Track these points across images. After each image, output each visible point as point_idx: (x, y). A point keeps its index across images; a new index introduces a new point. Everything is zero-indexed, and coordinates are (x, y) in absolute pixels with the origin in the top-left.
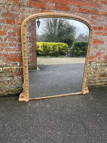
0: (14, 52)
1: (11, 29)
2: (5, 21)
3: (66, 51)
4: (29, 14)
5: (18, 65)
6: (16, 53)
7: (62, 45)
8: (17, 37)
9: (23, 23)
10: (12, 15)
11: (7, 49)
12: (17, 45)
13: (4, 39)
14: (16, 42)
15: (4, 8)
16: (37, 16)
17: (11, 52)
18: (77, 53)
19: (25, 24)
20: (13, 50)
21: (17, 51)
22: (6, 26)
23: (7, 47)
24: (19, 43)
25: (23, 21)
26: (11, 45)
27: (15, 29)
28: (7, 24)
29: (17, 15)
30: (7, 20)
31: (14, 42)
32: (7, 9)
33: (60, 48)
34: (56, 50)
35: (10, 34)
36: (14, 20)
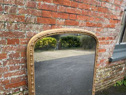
0: (16, 77)
1: (13, 50)
3: (55, 44)
5: (21, 90)
6: (19, 76)
8: (20, 59)
10: (15, 34)
11: (6, 74)
12: (21, 67)
13: (2, 63)
14: (20, 64)
16: (47, 34)
17: (13, 77)
19: (33, 43)
20: (15, 74)
21: (20, 74)
22: (6, 47)
23: (6, 73)
24: (23, 65)
25: (30, 39)
26: (12, 69)
28: (9, 45)
29: (22, 34)
30: (8, 40)
31: (16, 65)
34: (46, 44)
35: (11, 57)
36: (18, 39)
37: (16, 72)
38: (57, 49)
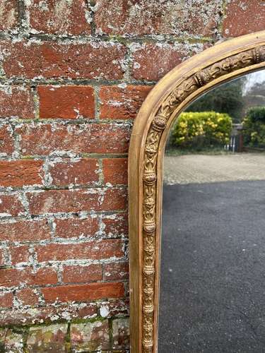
0: (83, 262)
1: (68, 147)
2: (31, 106)
3: (227, 134)
4: (188, 46)
5: (104, 312)
6: (96, 262)
7: (214, 120)
8: (101, 189)
9: (146, 107)
10: (75, 60)
11: (44, 248)
12: (102, 226)
13: (25, 203)
14: (98, 211)
15: (20, 16)
17: (70, 262)
18: (259, 140)
20: (78, 252)
21: (98, 255)
22: (34, 130)
23: (43, 243)
24: (113, 217)
25: (147, 93)
26: (64, 229)
27: (89, 148)
28: (46, 121)
29: (106, 61)
30: (44, 94)
31: (83, 215)
32: (43, 17)
33: (210, 126)
34: (197, 134)
35: (61, 178)
36: (91, 90)
37: (84, 245)
38: (231, 149)
